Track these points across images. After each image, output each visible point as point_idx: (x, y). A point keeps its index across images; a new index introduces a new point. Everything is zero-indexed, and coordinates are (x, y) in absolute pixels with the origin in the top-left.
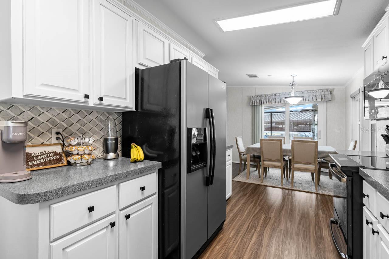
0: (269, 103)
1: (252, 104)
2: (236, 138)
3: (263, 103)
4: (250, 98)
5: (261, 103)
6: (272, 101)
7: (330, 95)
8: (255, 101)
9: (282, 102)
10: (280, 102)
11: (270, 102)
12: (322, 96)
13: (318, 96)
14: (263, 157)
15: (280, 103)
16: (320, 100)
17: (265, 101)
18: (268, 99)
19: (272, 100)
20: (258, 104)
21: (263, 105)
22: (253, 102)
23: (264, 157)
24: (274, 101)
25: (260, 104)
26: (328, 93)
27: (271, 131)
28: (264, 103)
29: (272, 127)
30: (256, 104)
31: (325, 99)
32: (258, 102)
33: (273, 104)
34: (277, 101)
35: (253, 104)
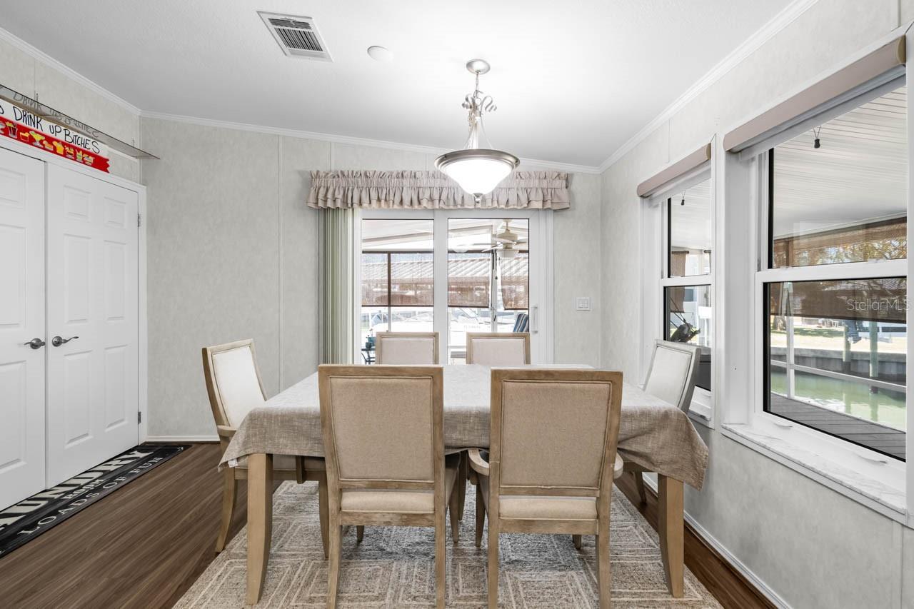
0: (380, 206)
1: (317, 203)
2: (205, 351)
3: (356, 200)
4: (311, 180)
5: (349, 201)
6: (392, 198)
7: (565, 190)
8: (327, 190)
9: (424, 203)
10: (419, 203)
11: (383, 201)
12: (545, 191)
13: (534, 192)
14: (338, 472)
15: (416, 207)
16: (539, 205)
17: (364, 195)
18: (377, 189)
19: (392, 195)
20: (339, 204)
21: (358, 211)
22: (321, 196)
23: (346, 471)
24: (397, 200)
25: (348, 204)
26: (560, 183)
27: (389, 305)
28: (360, 204)
29: (392, 294)
30: (330, 204)
31: (552, 203)
32: (339, 196)
33: (396, 207)
34: (407, 200)
35: (321, 204)
